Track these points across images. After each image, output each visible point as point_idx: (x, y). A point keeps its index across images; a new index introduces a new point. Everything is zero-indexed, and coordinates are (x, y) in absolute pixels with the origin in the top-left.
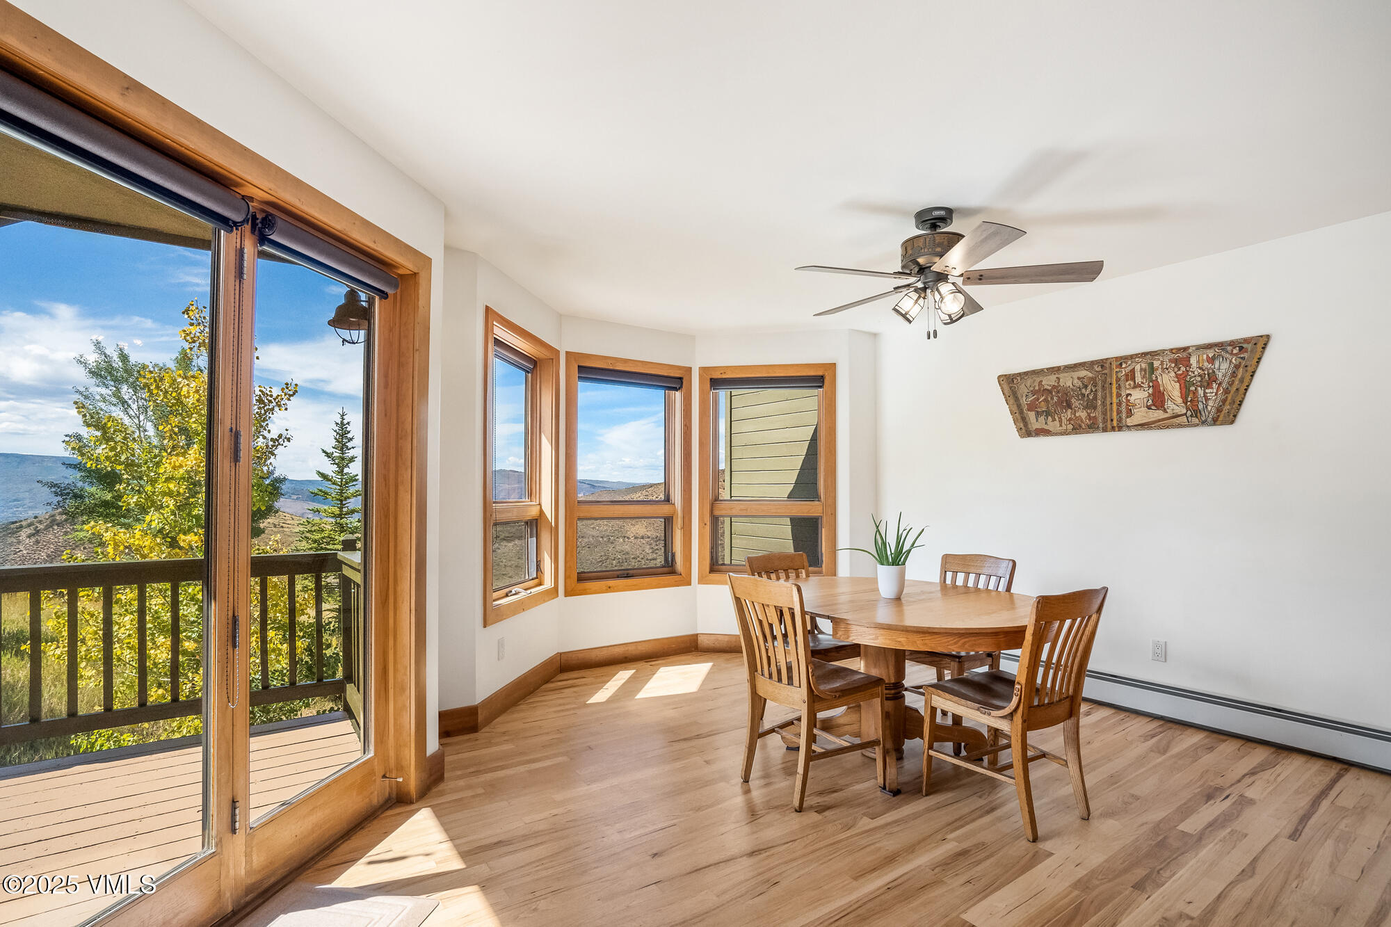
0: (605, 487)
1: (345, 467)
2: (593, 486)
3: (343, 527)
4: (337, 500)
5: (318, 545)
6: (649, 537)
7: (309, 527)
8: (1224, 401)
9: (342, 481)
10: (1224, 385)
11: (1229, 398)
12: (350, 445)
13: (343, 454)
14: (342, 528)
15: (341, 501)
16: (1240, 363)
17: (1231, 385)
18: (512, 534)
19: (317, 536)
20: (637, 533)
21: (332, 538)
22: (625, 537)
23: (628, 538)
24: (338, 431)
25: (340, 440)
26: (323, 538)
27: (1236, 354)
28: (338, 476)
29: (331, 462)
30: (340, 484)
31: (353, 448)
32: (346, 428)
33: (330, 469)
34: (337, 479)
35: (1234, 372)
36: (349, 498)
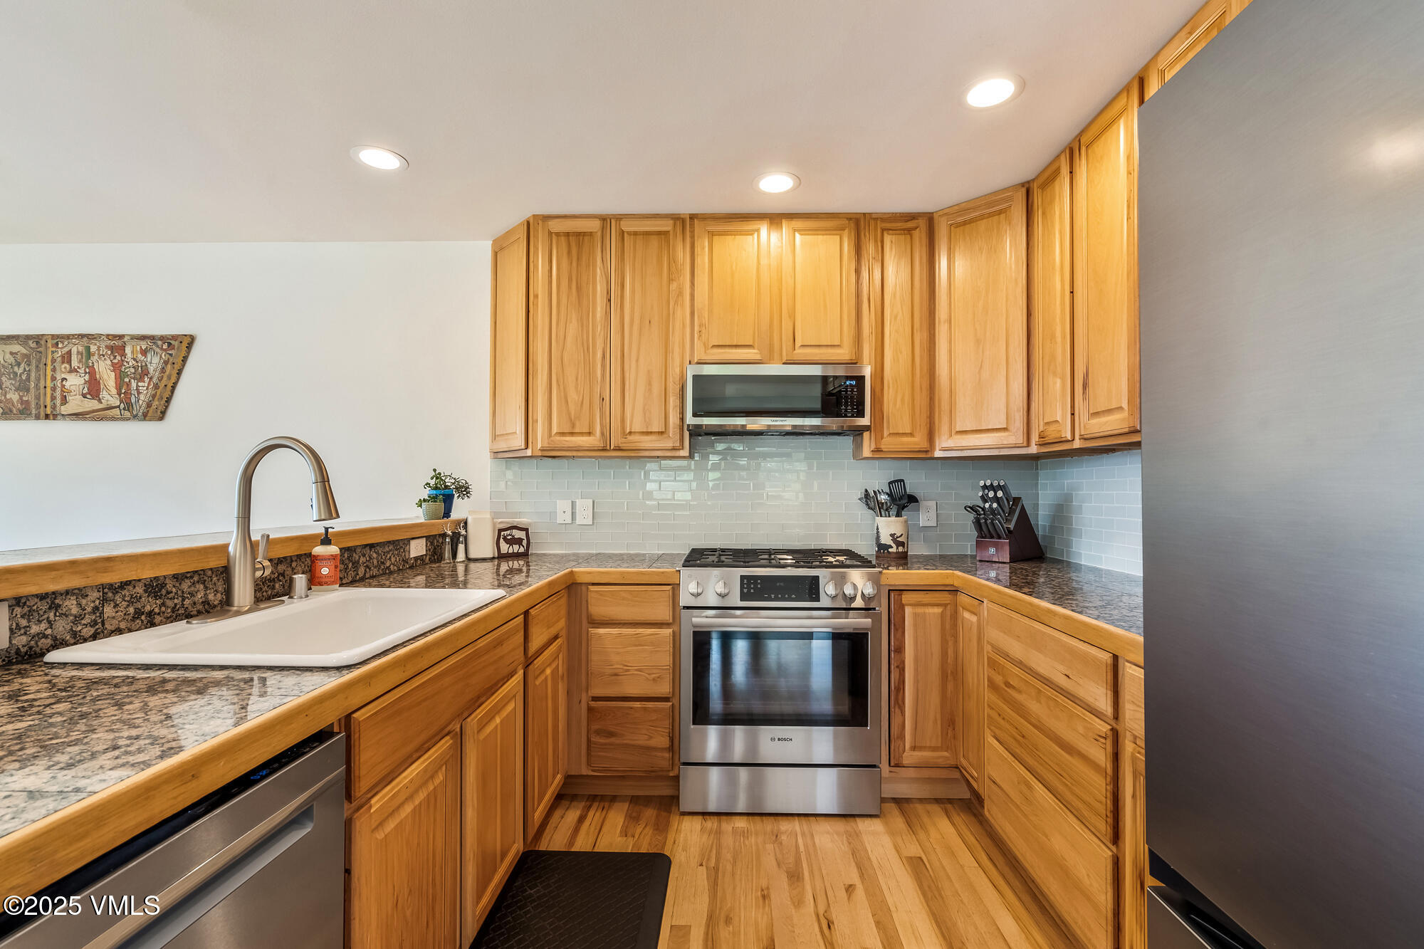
8: (154, 396)
10: (155, 380)
11: (158, 394)
16: (168, 359)
17: (160, 381)
27: (165, 350)
35: (163, 368)
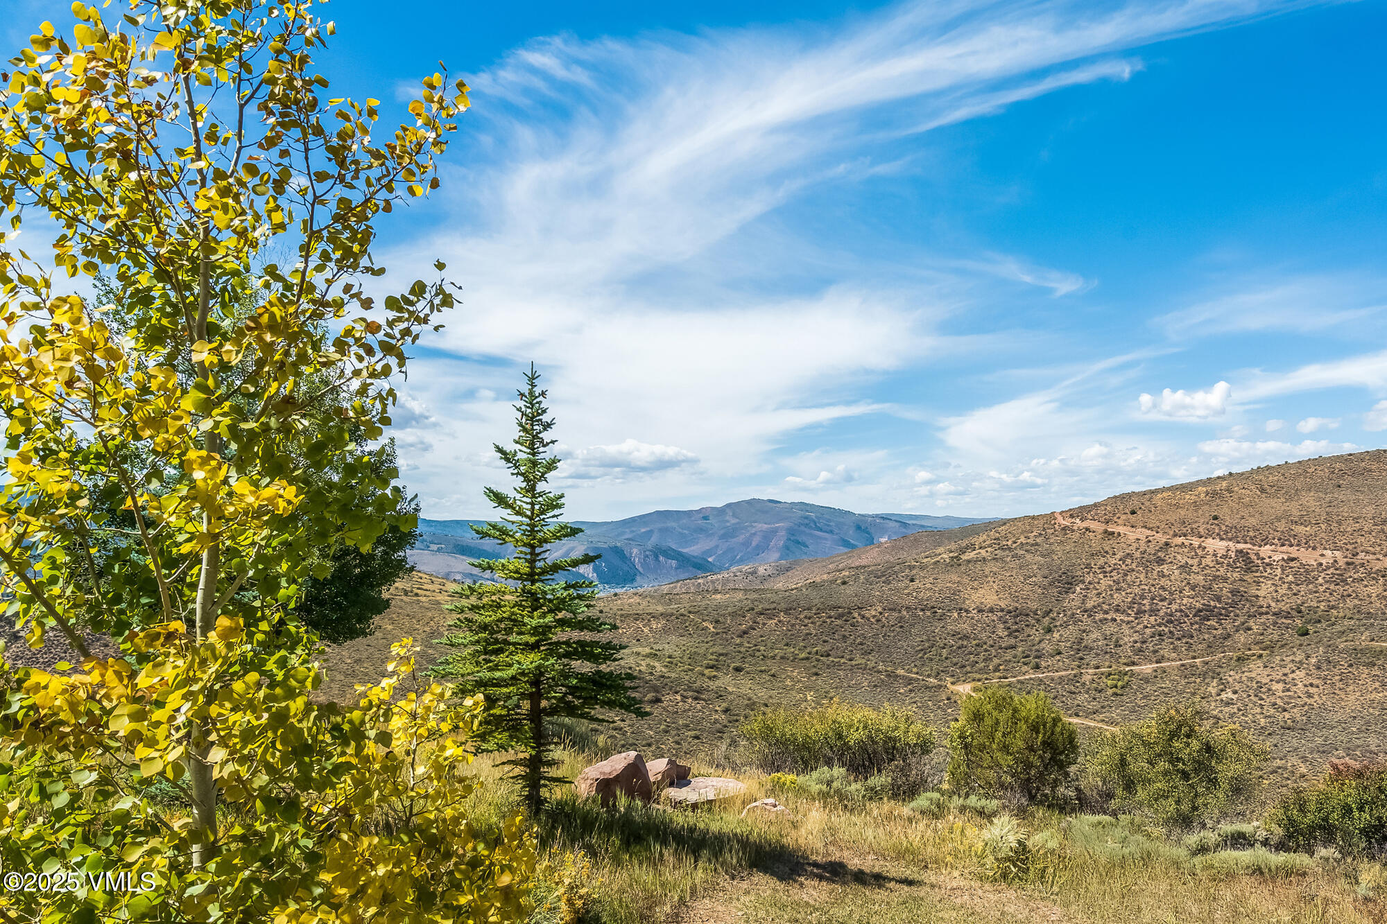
0: (923, 526)
1: (540, 480)
2: (905, 525)
3: (537, 600)
4: (525, 545)
5: (491, 634)
6: (1002, 610)
7: (473, 600)
9: (533, 508)
12: (546, 436)
13: (534, 455)
14: (535, 601)
15: (533, 547)
18: (773, 606)
19: (487, 617)
20: (982, 603)
21: (515, 620)
22: (961, 609)
23: (967, 611)
24: (523, 409)
25: (528, 427)
26: (501, 620)
28: (525, 499)
29: (511, 470)
30: (529, 513)
31: (553, 442)
32: (539, 403)
33: (510, 484)
34: (524, 503)
36: (546, 541)
